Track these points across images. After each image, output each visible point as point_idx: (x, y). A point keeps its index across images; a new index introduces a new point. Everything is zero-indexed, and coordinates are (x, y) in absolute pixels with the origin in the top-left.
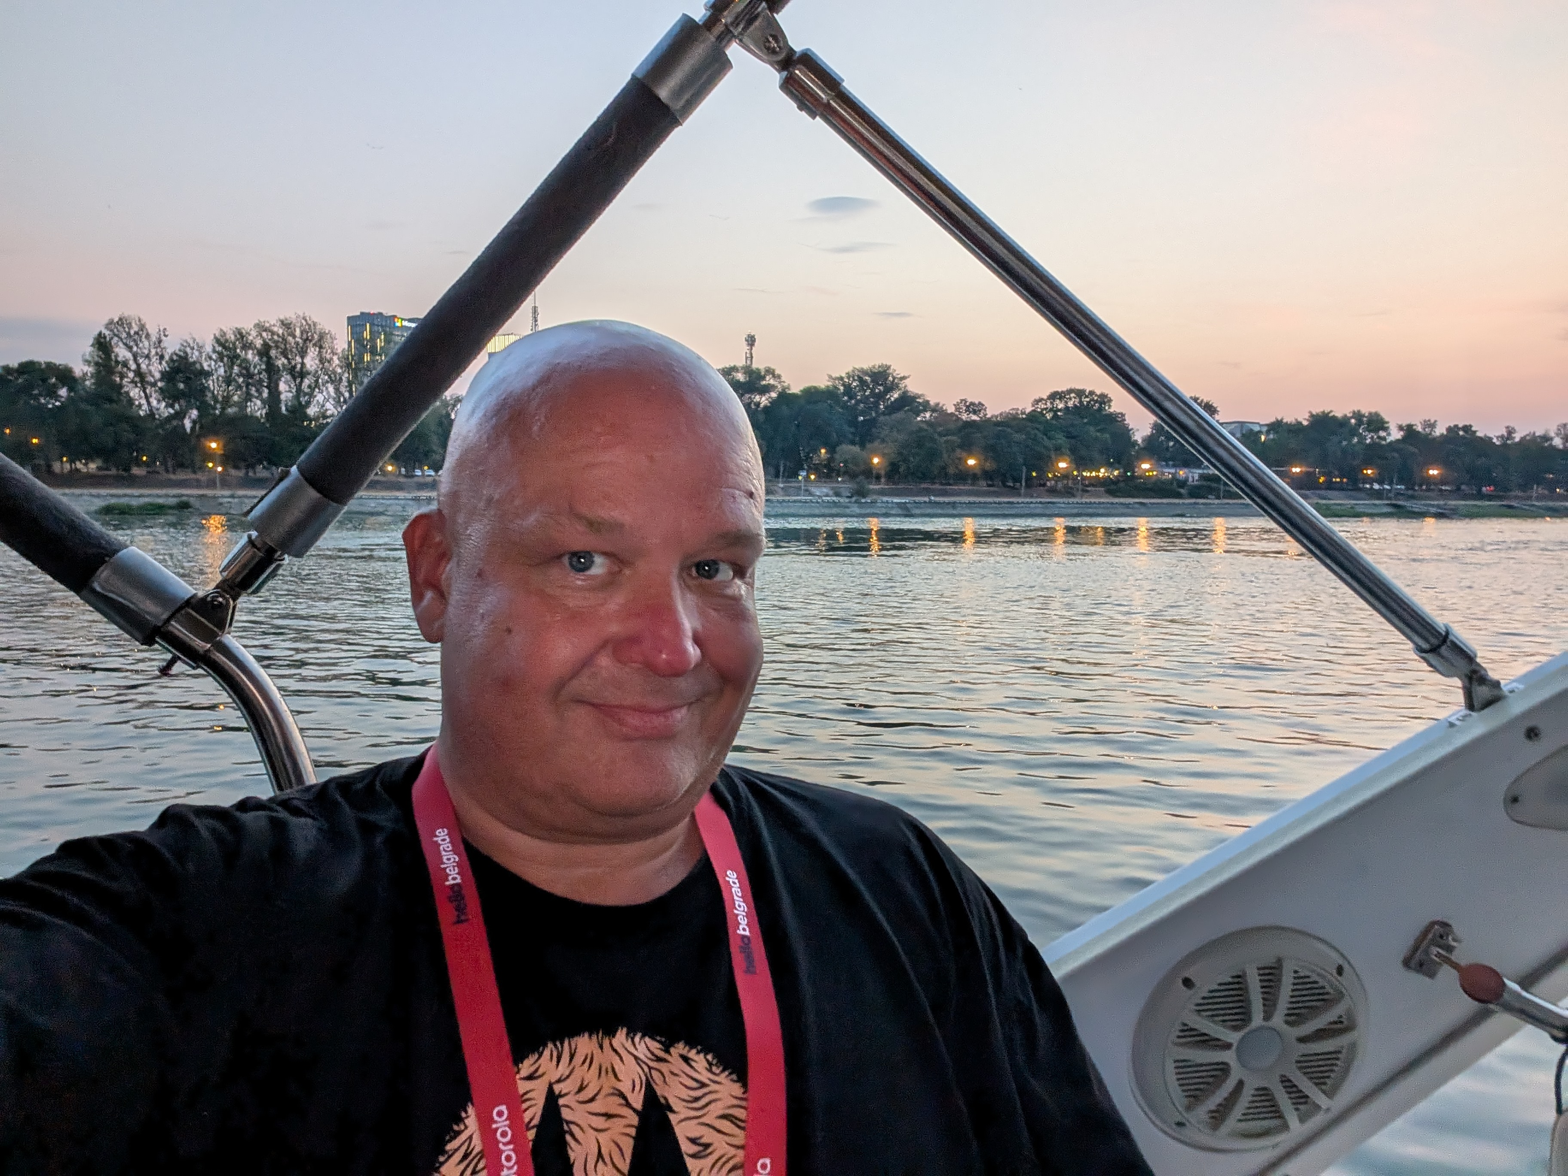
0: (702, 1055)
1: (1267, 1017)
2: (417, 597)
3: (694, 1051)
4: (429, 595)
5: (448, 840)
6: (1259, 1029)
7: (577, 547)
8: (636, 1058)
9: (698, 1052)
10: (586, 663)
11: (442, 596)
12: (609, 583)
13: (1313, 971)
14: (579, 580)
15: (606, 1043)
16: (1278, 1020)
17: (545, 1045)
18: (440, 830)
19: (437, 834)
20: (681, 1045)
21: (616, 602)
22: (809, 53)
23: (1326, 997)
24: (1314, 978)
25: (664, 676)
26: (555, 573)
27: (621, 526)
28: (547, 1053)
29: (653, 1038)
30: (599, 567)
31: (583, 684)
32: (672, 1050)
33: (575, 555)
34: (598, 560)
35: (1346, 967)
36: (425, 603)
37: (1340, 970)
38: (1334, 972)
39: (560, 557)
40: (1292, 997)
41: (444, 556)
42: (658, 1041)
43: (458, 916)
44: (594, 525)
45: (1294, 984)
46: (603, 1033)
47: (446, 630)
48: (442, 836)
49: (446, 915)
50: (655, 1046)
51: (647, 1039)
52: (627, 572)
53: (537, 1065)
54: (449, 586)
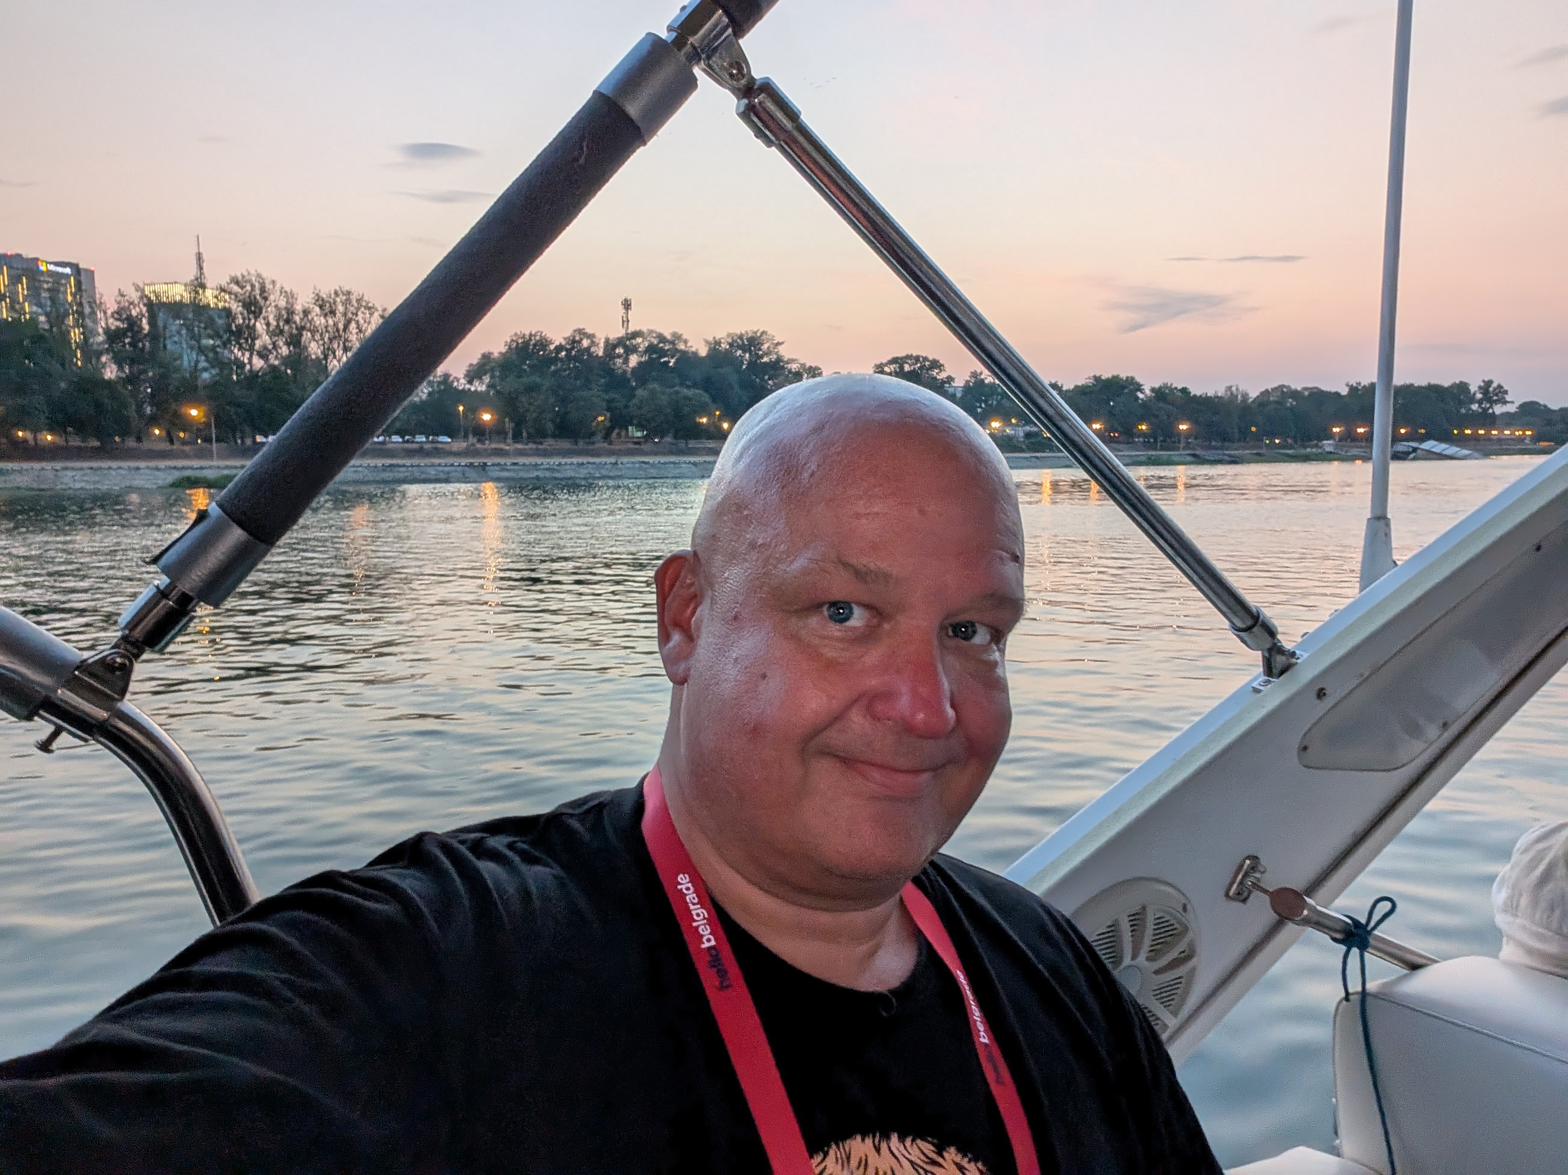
0: (973, 1164)
1: (1134, 957)
2: (664, 637)
3: (966, 1160)
4: (676, 638)
5: (692, 889)
6: (1129, 966)
7: (837, 595)
8: (911, 1162)
9: (969, 1162)
10: (838, 717)
11: (690, 638)
12: (868, 636)
13: (1166, 912)
14: (835, 630)
15: (884, 1146)
16: (1142, 958)
17: (829, 1146)
18: (681, 876)
19: (679, 880)
20: (952, 1150)
21: (873, 656)
22: (768, 84)
23: (1175, 932)
24: (1167, 918)
25: (920, 737)
26: (814, 621)
27: (887, 576)
28: (832, 1152)
29: (924, 1139)
30: (858, 619)
31: (834, 737)
32: (945, 1154)
33: (834, 604)
34: (857, 611)
35: (1189, 907)
36: (671, 644)
37: (1185, 908)
38: (1180, 909)
39: (820, 606)
40: (1154, 935)
41: (695, 599)
42: (929, 1142)
43: (722, 982)
44: (859, 574)
45: (1155, 924)
46: (880, 1137)
47: (692, 672)
48: (684, 882)
49: (709, 979)
50: (928, 1148)
51: (919, 1141)
52: (886, 626)
53: (822, 1166)
54: (698, 629)
